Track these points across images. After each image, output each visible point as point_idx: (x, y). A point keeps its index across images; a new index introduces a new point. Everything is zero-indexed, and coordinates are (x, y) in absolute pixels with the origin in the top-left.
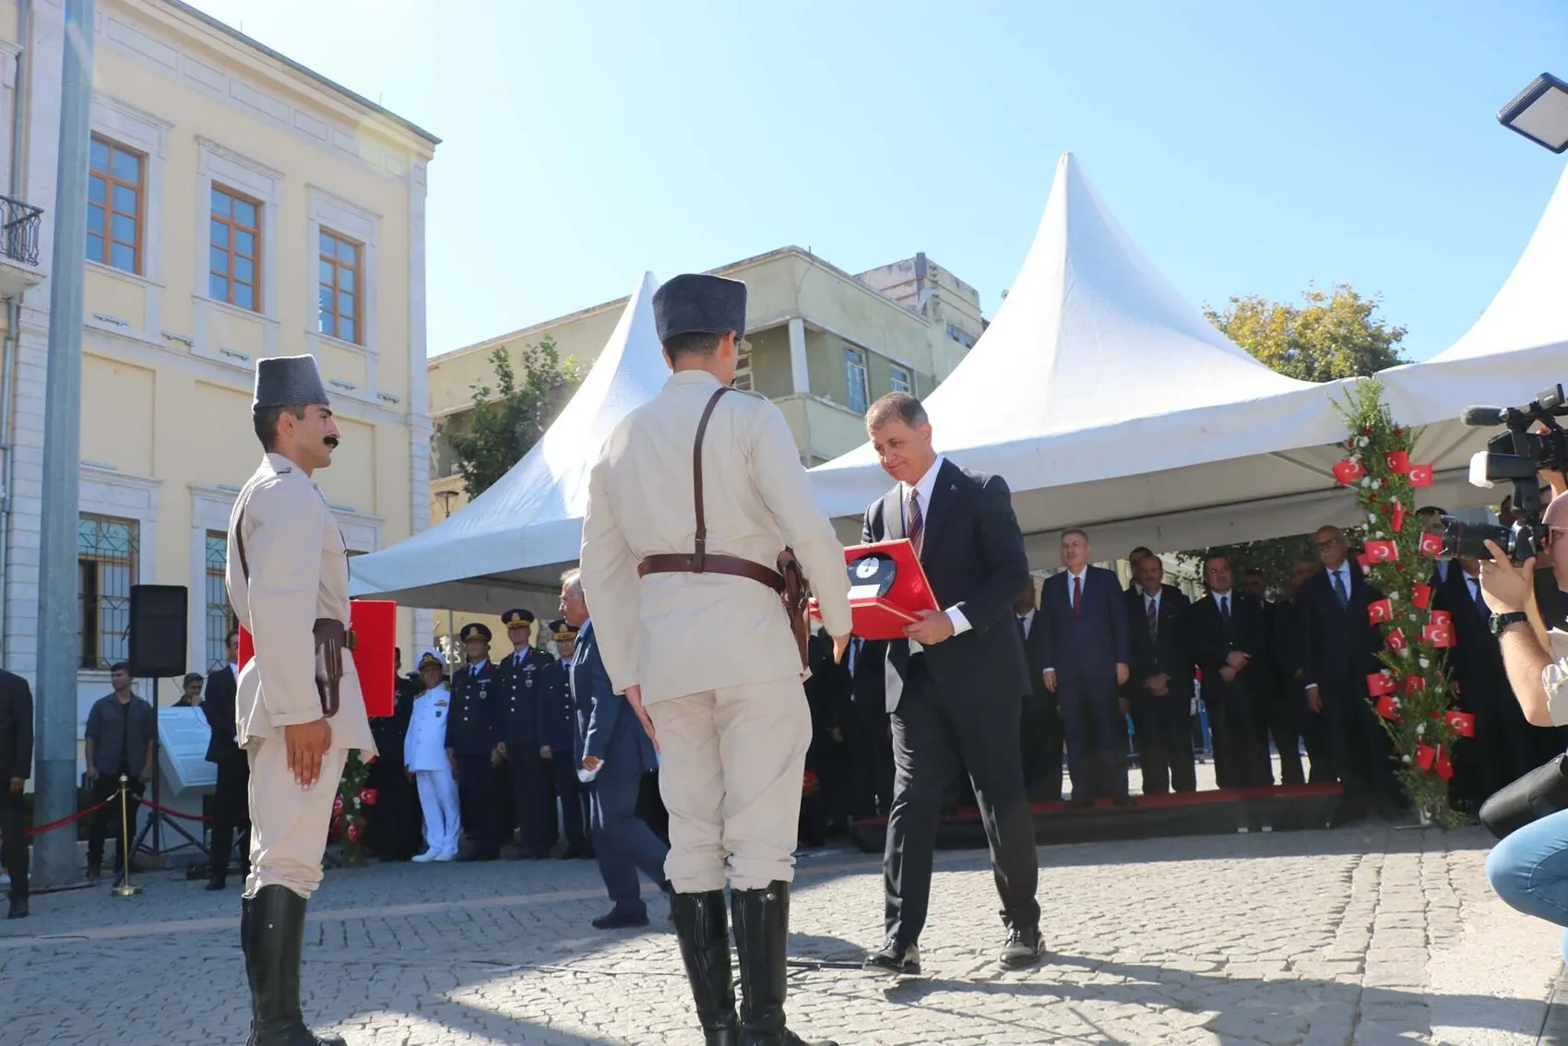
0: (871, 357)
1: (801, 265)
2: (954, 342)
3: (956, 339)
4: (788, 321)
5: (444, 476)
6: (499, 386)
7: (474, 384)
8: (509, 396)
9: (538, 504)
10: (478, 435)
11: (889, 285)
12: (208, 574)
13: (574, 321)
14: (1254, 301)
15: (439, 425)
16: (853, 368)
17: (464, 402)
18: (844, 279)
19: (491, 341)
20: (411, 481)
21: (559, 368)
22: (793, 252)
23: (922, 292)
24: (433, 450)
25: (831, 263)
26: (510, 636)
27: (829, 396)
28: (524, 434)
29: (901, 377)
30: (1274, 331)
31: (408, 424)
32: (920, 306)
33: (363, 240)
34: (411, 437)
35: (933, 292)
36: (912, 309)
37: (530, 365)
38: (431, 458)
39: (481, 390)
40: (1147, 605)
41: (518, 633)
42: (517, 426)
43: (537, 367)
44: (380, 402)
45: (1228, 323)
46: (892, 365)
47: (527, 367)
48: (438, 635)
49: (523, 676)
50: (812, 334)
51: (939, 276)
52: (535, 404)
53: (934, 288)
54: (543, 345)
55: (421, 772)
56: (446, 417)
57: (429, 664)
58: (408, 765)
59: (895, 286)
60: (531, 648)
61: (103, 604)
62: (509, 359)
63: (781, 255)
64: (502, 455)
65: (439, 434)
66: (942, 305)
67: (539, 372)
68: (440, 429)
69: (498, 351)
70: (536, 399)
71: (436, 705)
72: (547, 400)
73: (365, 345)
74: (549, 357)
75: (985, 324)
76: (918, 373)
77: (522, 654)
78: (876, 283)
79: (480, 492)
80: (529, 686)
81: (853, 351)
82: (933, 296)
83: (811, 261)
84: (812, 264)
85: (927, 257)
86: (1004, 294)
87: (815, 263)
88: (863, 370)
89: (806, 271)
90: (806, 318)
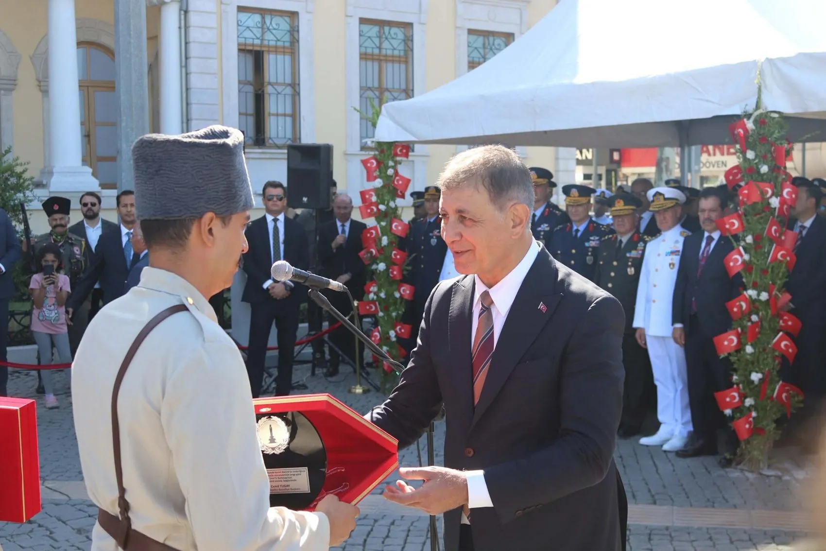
12: (361, 58)
61: (269, 89)
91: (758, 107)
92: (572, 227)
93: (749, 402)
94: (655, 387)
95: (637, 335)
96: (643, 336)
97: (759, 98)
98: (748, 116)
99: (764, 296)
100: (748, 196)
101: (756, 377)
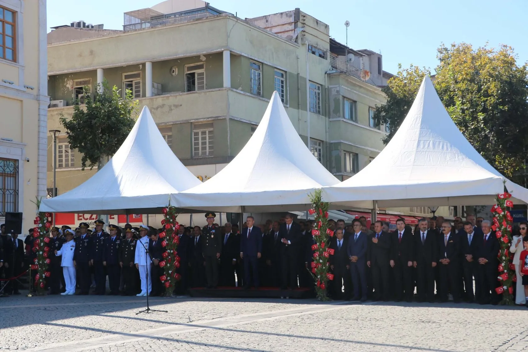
0: (265, 67)
1: (231, 23)
2: (312, 54)
3: (314, 53)
4: (223, 51)
9: (107, 190)
11: (280, 24)
16: (255, 73)
18: (253, 28)
20: (39, 126)
22: (227, 17)
23: (296, 29)
27: (240, 88)
29: (280, 75)
31: (38, 100)
32: (294, 37)
33: (17, 10)
34: (39, 106)
35: (303, 29)
36: (291, 38)
44: (25, 89)
46: (276, 70)
49: (100, 240)
51: (307, 20)
53: (303, 27)
59: (283, 25)
63: (221, 17)
66: (307, 36)
71: (71, 246)
73: (19, 63)
76: (290, 73)
77: (100, 234)
80: (102, 244)
81: (255, 64)
82: (302, 31)
83: (236, 20)
84: (237, 22)
85: (301, 10)
86: (347, 24)
87: (238, 21)
88: (260, 73)
89: (234, 25)
90: (231, 50)
91: (169, 205)
92: (111, 237)
93: (169, 278)
94: (141, 280)
95: (136, 265)
96: (138, 266)
97: (169, 203)
98: (167, 207)
99: (172, 251)
100: (167, 227)
101: (170, 272)
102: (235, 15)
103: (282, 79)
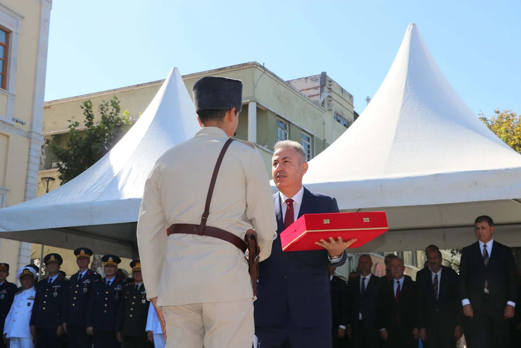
0: (291, 126)
1: (258, 73)
2: (337, 122)
3: (339, 121)
4: (248, 102)
5: (47, 169)
6: (85, 122)
7: (70, 120)
8: (90, 128)
9: (102, 190)
10: (70, 148)
11: (305, 89)
13: (130, 91)
14: (509, 113)
15: (47, 140)
16: (281, 132)
17: (63, 128)
18: (281, 83)
19: (82, 96)
21: (120, 115)
22: (254, 65)
23: (322, 94)
24: (43, 153)
25: (274, 73)
26: (78, 263)
27: (267, 146)
28: (97, 150)
29: (307, 140)
30: (518, 131)
31: (29, 138)
32: (321, 102)
33: (12, 30)
34: (30, 145)
35: (329, 94)
36: (316, 103)
37: (103, 112)
38: (41, 158)
39: (74, 123)
40: (433, 277)
41: (82, 261)
42: (93, 145)
43: (108, 114)
44: (14, 123)
45: (493, 125)
46: (303, 132)
47: (102, 113)
48: (34, 257)
49: (82, 286)
50: (260, 111)
51: (333, 86)
52: (104, 134)
53: (329, 92)
54: (112, 102)
55: (14, 338)
56: (52, 136)
57: (27, 275)
58: (6, 334)
59: (308, 89)
60: (89, 269)
62: (92, 107)
63: (247, 66)
64: (83, 161)
65: (47, 145)
66: (333, 102)
67: (108, 117)
68: (48, 142)
69: (87, 102)
70: (105, 131)
71: (28, 299)
72: (112, 133)
73: (8, 90)
74: (115, 109)
75: (356, 116)
76: (316, 138)
77: (84, 274)
78: (299, 87)
79: (68, 181)
80: (85, 292)
81: (282, 123)
82: (328, 96)
83: (263, 71)
84: (264, 73)
85: (327, 74)
86: (368, 100)
87: (266, 72)
88: (286, 133)
89: (261, 76)
90: (258, 102)
96: (152, 335)
102: (263, 65)
103: (308, 143)
